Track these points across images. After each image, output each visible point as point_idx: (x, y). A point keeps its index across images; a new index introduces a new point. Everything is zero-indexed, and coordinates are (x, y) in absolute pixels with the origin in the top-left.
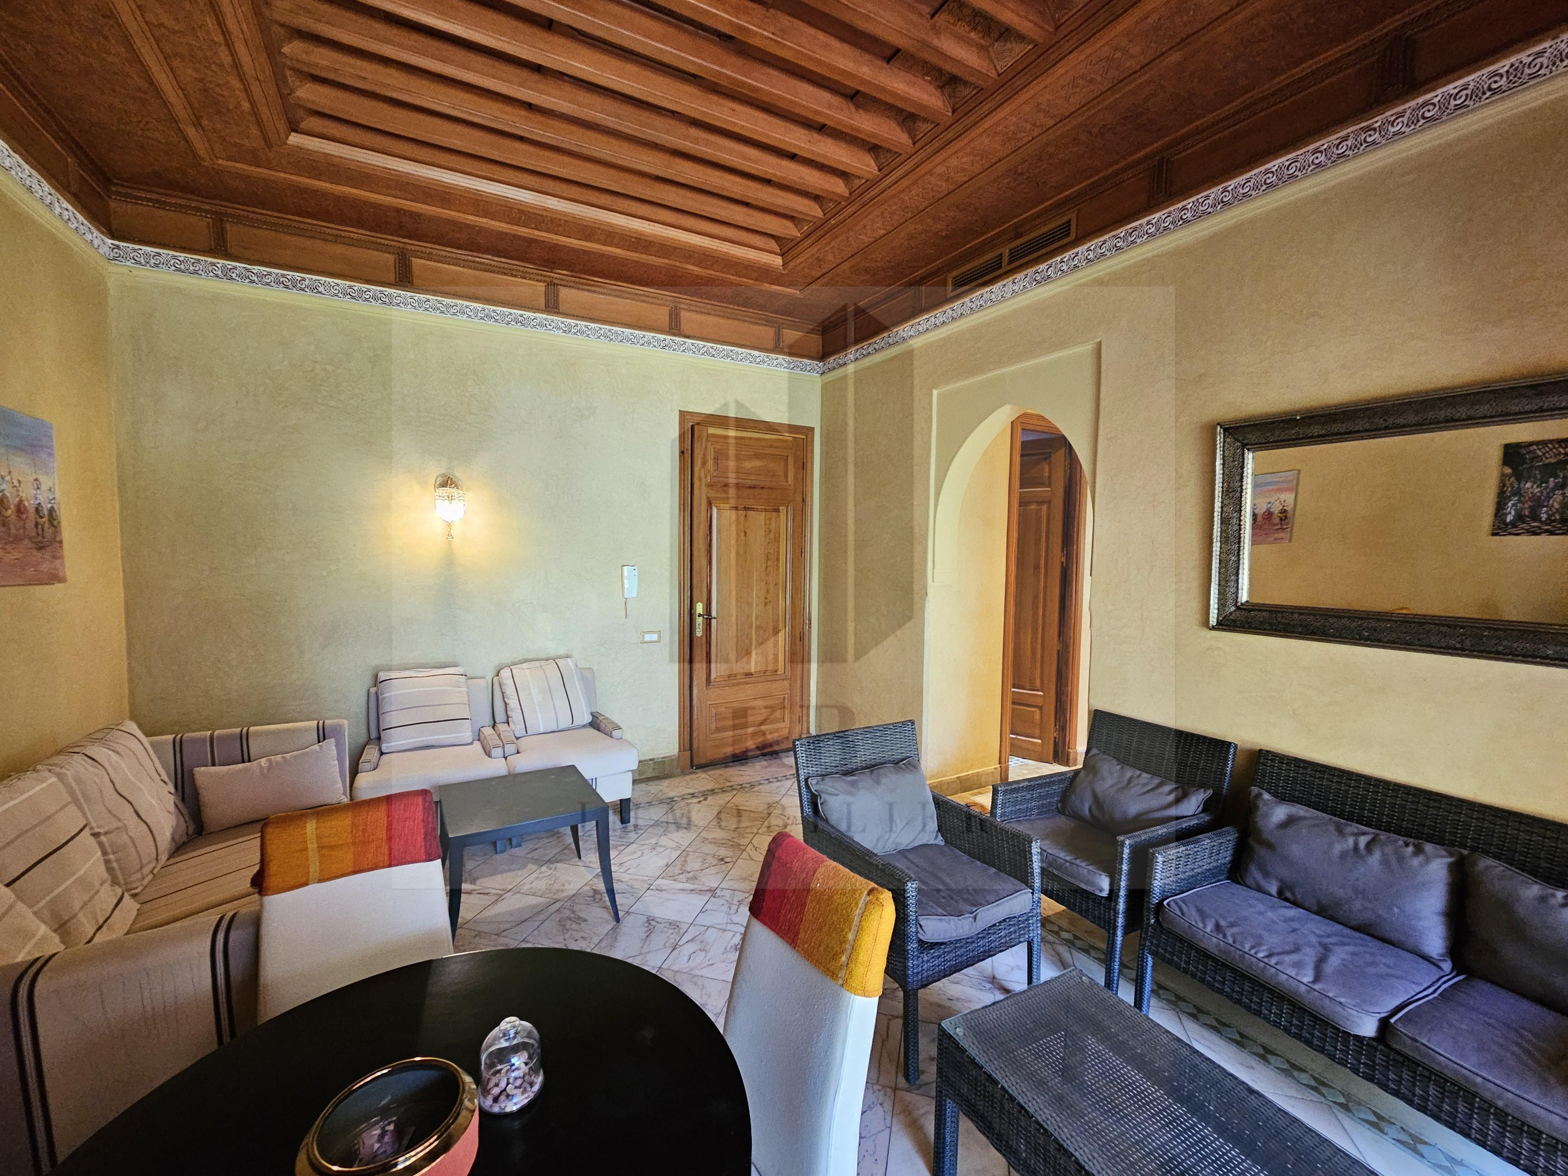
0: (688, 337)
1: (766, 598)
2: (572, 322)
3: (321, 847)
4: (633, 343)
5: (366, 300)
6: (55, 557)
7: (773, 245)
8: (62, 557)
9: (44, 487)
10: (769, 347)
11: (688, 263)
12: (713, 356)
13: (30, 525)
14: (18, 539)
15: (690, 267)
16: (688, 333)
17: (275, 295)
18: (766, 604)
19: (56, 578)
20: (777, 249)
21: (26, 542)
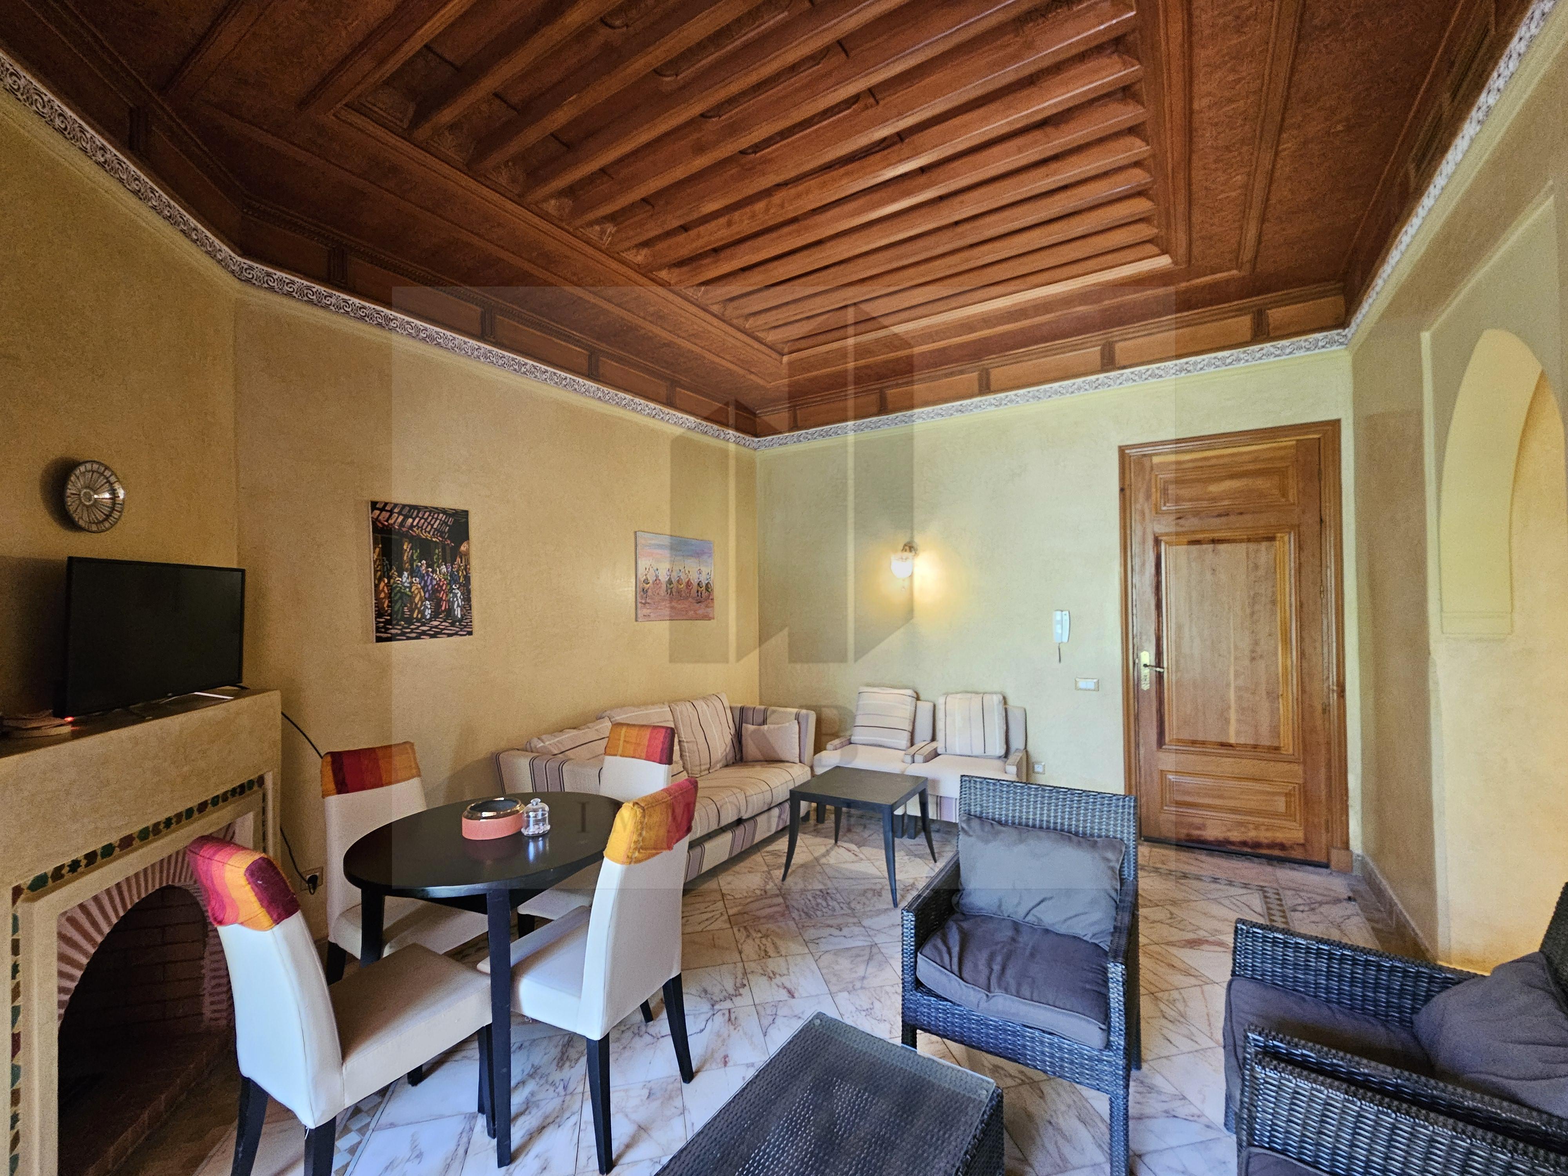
0: (1124, 367)
1: (1253, 651)
2: (1002, 395)
3: (625, 741)
4: (1063, 394)
5: (862, 430)
6: (707, 606)
7: (1151, 249)
8: (713, 607)
9: (704, 573)
10: (1245, 339)
11: (1075, 307)
12: (1161, 376)
13: (694, 591)
14: (687, 598)
15: (1078, 309)
16: (1123, 363)
17: (820, 443)
18: (1253, 659)
19: (707, 617)
20: (1156, 250)
21: (690, 599)
